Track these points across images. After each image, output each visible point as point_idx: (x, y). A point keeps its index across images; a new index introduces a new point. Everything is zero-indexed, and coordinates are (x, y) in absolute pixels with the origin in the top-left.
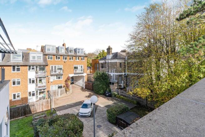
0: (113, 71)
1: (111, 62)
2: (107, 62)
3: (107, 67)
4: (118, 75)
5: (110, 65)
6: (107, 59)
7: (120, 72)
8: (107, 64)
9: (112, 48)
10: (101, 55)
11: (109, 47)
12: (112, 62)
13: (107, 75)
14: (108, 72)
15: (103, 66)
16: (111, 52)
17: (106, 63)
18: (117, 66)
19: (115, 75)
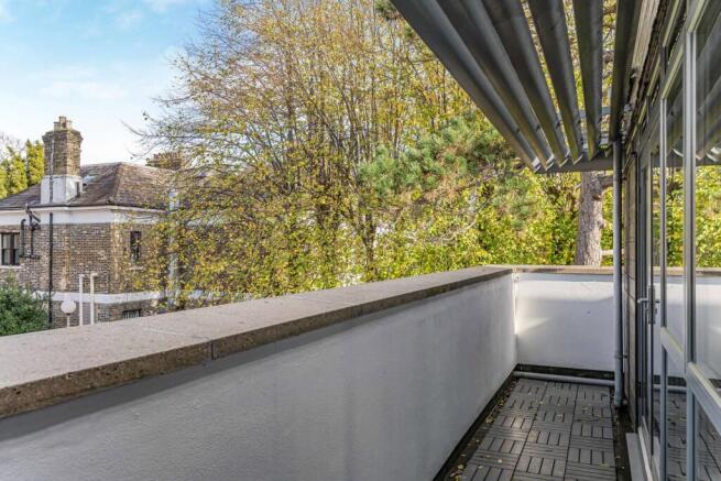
0: (86, 280)
1: (68, 226)
2: (45, 220)
3: (45, 258)
4: (115, 306)
5: (62, 245)
6: (45, 199)
7: (128, 289)
8: (44, 234)
9: (77, 134)
10: (17, 176)
11: (63, 123)
12: (81, 227)
13: (46, 306)
14: (51, 287)
15: (14, 251)
16: (77, 157)
17: (35, 228)
18: (107, 247)
19: (98, 306)
